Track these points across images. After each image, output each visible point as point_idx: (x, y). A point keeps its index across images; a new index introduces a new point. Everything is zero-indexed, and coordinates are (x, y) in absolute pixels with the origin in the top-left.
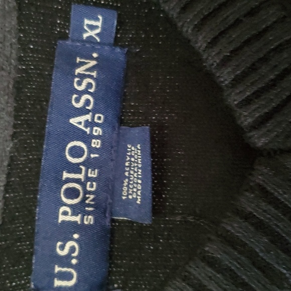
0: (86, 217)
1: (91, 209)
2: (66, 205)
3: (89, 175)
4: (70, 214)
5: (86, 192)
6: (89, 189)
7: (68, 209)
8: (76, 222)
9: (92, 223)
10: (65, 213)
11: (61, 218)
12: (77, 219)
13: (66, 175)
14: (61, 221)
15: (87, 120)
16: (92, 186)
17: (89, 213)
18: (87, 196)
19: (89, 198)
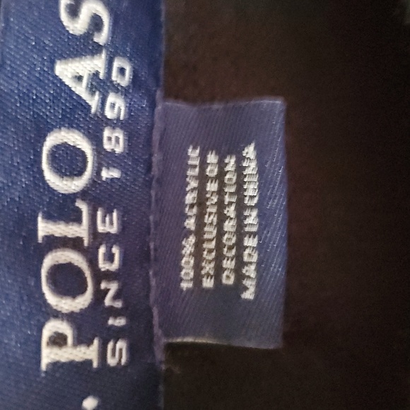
0: (110, 346)
1: (120, 322)
2: (57, 315)
3: (101, 228)
4: (70, 341)
5: (99, 276)
6: (103, 265)
7: (65, 328)
8: (88, 363)
9: (124, 361)
10: (58, 340)
11: (49, 355)
12: (90, 353)
13: (44, 228)
14: (48, 365)
15: (96, 74)
16: (110, 258)
17: (117, 334)
18: (103, 286)
19: (107, 291)
